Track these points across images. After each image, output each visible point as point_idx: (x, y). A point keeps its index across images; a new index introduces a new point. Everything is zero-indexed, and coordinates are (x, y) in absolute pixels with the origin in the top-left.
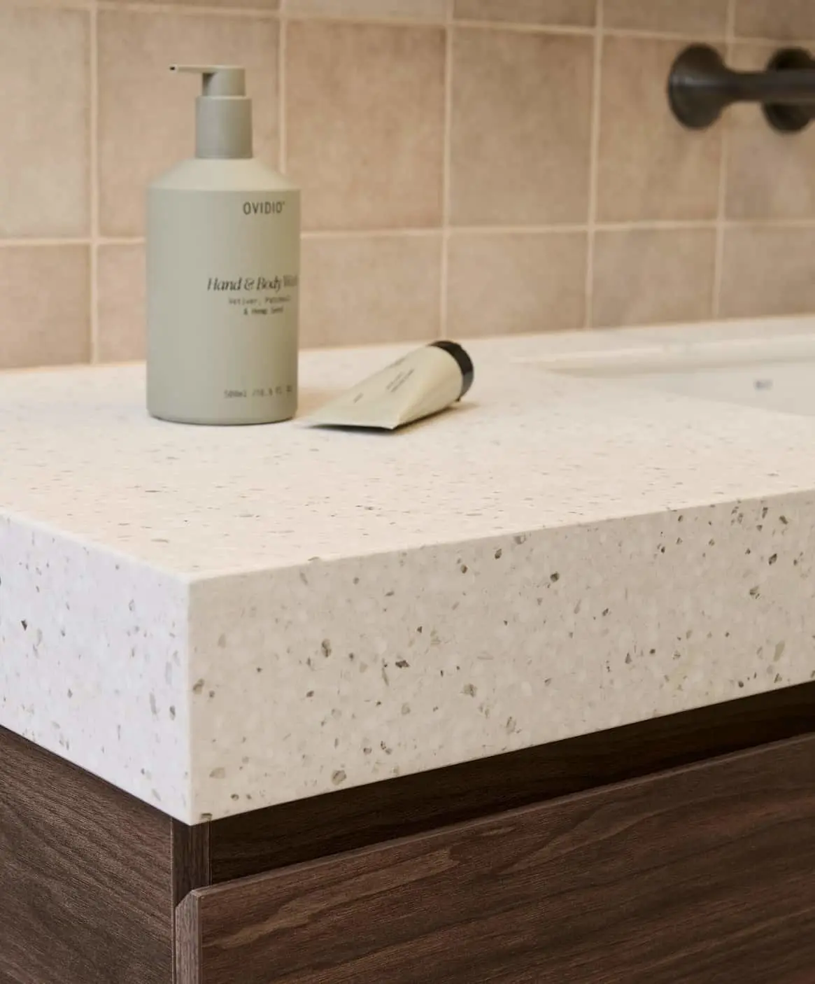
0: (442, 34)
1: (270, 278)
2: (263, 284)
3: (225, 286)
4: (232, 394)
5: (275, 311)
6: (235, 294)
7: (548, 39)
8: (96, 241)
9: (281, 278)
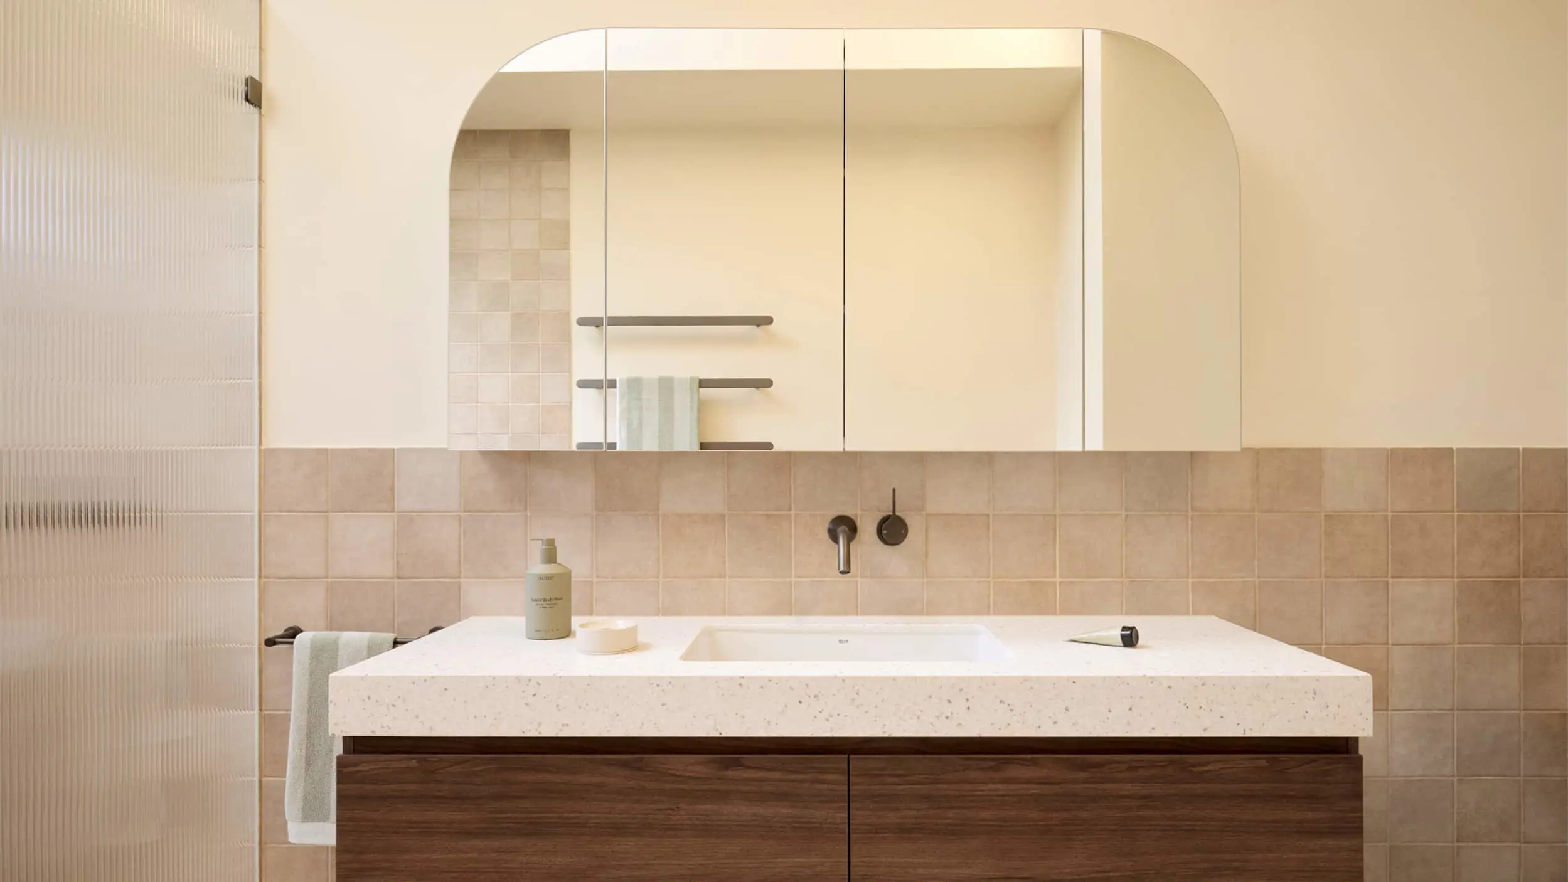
0: (724, 516)
1: (547, 598)
2: (545, 600)
3: (536, 600)
4: (537, 631)
5: (550, 607)
6: (537, 602)
7: (768, 516)
8: (595, 580)
9: (552, 598)
